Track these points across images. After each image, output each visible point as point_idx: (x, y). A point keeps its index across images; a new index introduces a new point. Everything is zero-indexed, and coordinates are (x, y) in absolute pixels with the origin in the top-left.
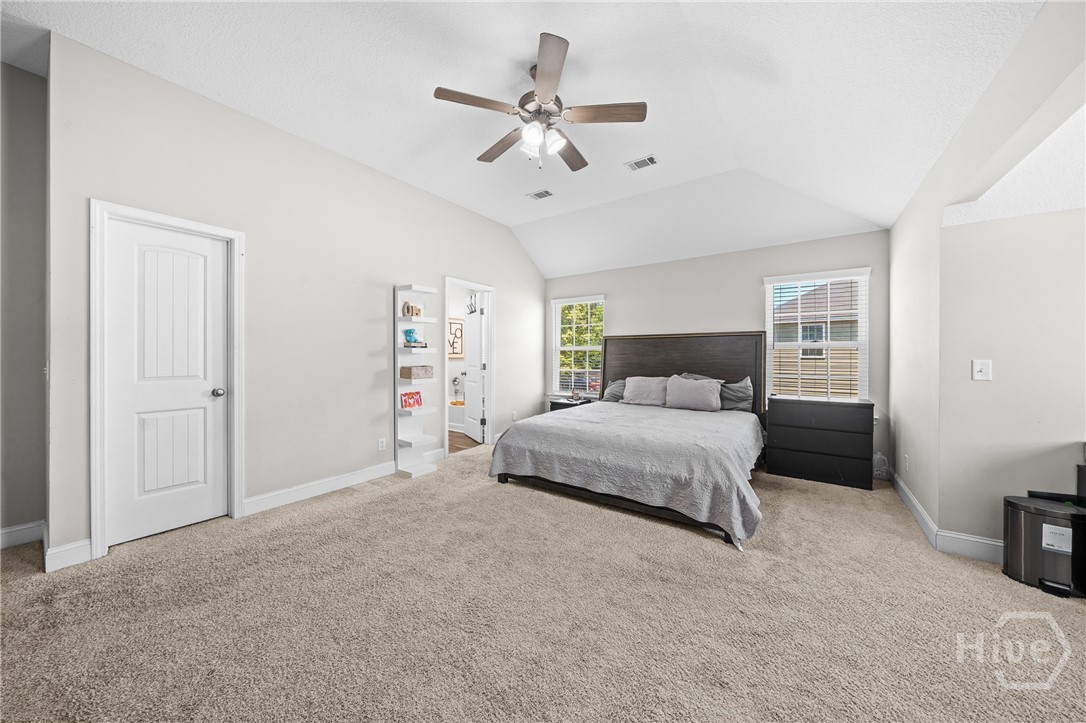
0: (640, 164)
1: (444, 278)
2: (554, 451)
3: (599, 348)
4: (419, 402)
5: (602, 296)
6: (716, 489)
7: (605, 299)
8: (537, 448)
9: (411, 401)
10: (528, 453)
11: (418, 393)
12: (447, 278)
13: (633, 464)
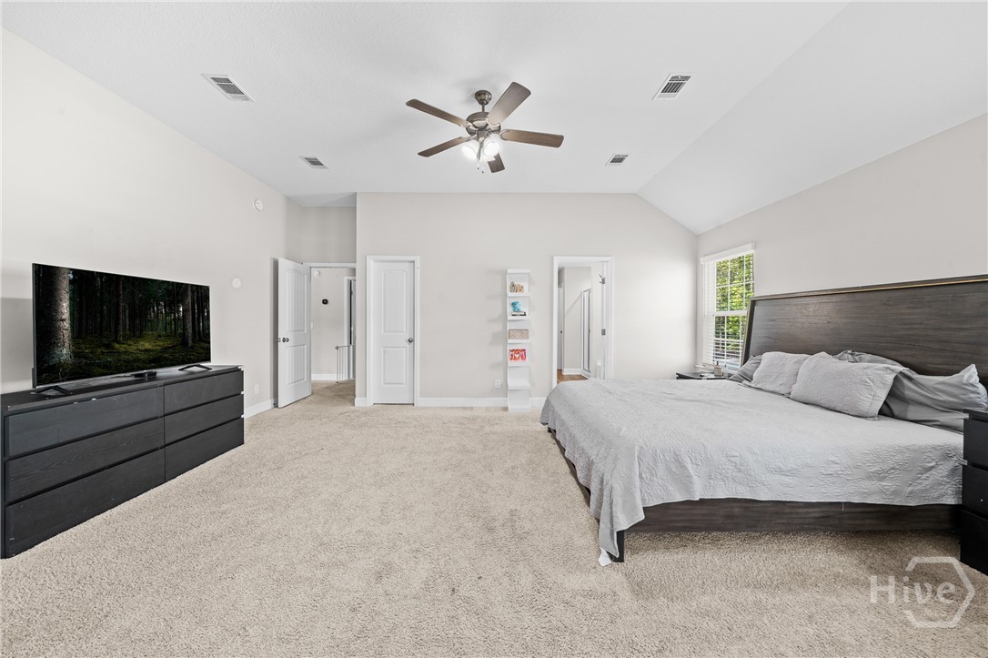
1: (552, 257)
3: (744, 312)
4: (523, 357)
5: (750, 245)
7: (755, 247)
9: (517, 356)
11: (524, 350)
12: (555, 258)
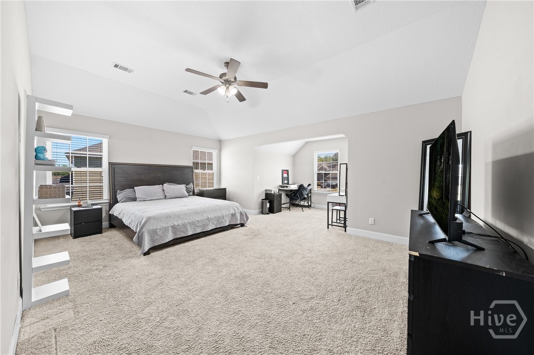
0: (191, 93)
2: (186, 222)
6: (241, 213)
8: (176, 223)
10: (170, 228)
13: (220, 215)
